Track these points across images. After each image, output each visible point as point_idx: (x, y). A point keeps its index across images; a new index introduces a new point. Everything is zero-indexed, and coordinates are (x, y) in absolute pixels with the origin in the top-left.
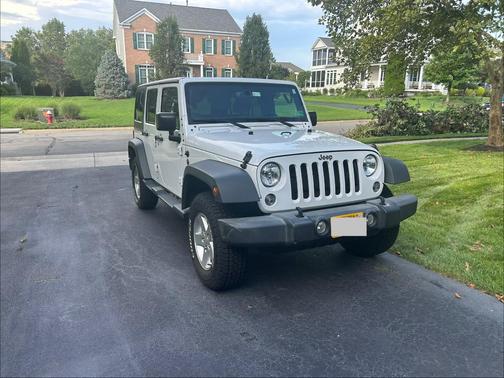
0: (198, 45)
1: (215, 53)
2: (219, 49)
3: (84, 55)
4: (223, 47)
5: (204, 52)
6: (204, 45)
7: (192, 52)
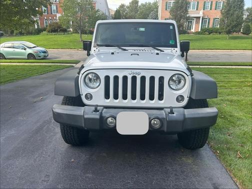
0: (201, 5)
1: (211, 9)
2: (214, 7)
3: (144, 15)
4: (216, 5)
5: (204, 9)
6: (204, 5)
7: (197, 9)
